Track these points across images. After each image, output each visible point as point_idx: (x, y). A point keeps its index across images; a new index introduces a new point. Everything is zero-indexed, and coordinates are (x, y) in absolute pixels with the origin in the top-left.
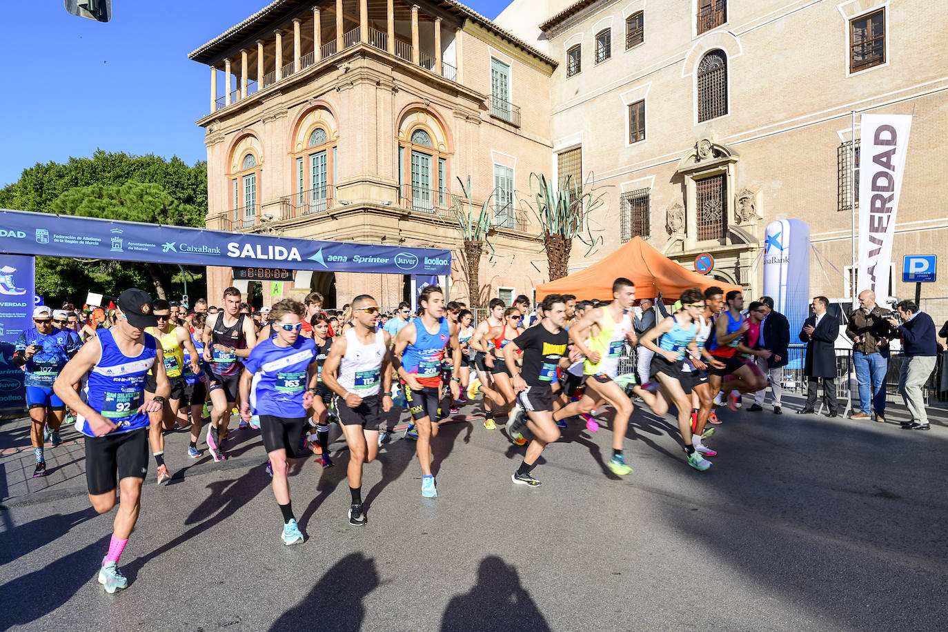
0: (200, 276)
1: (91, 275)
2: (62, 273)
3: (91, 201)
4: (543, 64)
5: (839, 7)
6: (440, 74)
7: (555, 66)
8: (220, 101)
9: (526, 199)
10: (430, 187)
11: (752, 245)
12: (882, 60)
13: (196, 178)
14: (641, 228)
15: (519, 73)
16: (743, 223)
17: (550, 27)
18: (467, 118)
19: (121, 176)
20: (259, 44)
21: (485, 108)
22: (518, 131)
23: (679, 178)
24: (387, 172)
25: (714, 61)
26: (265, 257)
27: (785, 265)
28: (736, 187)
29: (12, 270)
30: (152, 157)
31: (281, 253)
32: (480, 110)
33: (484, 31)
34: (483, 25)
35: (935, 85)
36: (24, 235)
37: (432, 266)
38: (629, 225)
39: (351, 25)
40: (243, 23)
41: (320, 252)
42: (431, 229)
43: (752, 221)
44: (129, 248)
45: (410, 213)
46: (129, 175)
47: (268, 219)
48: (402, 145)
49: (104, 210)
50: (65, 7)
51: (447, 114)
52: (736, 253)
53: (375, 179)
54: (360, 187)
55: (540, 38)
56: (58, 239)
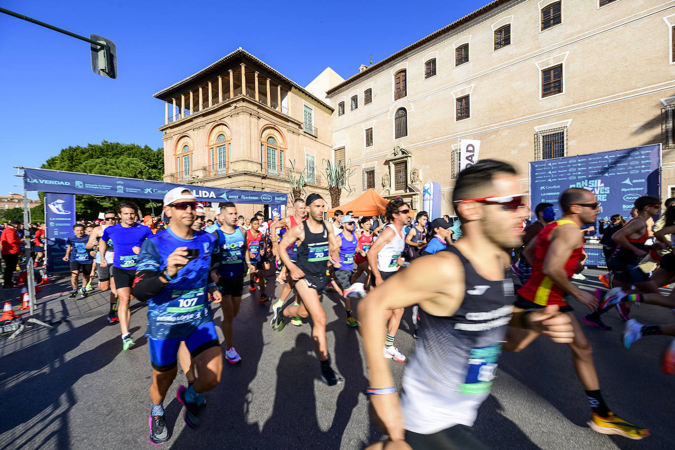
0: (160, 204)
1: (101, 204)
2: (85, 203)
3: (100, 166)
4: (327, 109)
5: (452, 93)
6: (280, 111)
7: (333, 111)
8: (170, 119)
9: (321, 171)
10: (276, 164)
11: (417, 193)
12: (468, 116)
13: (158, 156)
14: (371, 184)
15: (317, 113)
16: (414, 183)
17: (331, 93)
18: (293, 132)
19: (117, 154)
20: (191, 92)
21: (302, 128)
22: (317, 139)
23: (387, 163)
24: (256, 156)
25: (401, 112)
26: (198, 196)
27: (431, 201)
28: (411, 167)
29: (63, 202)
30: (134, 145)
31: (206, 194)
32: (299, 129)
33: (301, 93)
34: (300, 90)
35: (489, 128)
36: (69, 184)
37: (279, 201)
38: (366, 183)
39: (237, 86)
40: (182, 81)
41: (225, 193)
42: (277, 183)
43: (418, 182)
44: (127, 191)
45: (266, 176)
46: (121, 154)
47: (196, 177)
48: (263, 144)
49: (108, 171)
50: (92, 70)
51: (284, 130)
52: (411, 196)
53: (250, 160)
54: (242, 163)
55: (326, 98)
56: (88, 186)
